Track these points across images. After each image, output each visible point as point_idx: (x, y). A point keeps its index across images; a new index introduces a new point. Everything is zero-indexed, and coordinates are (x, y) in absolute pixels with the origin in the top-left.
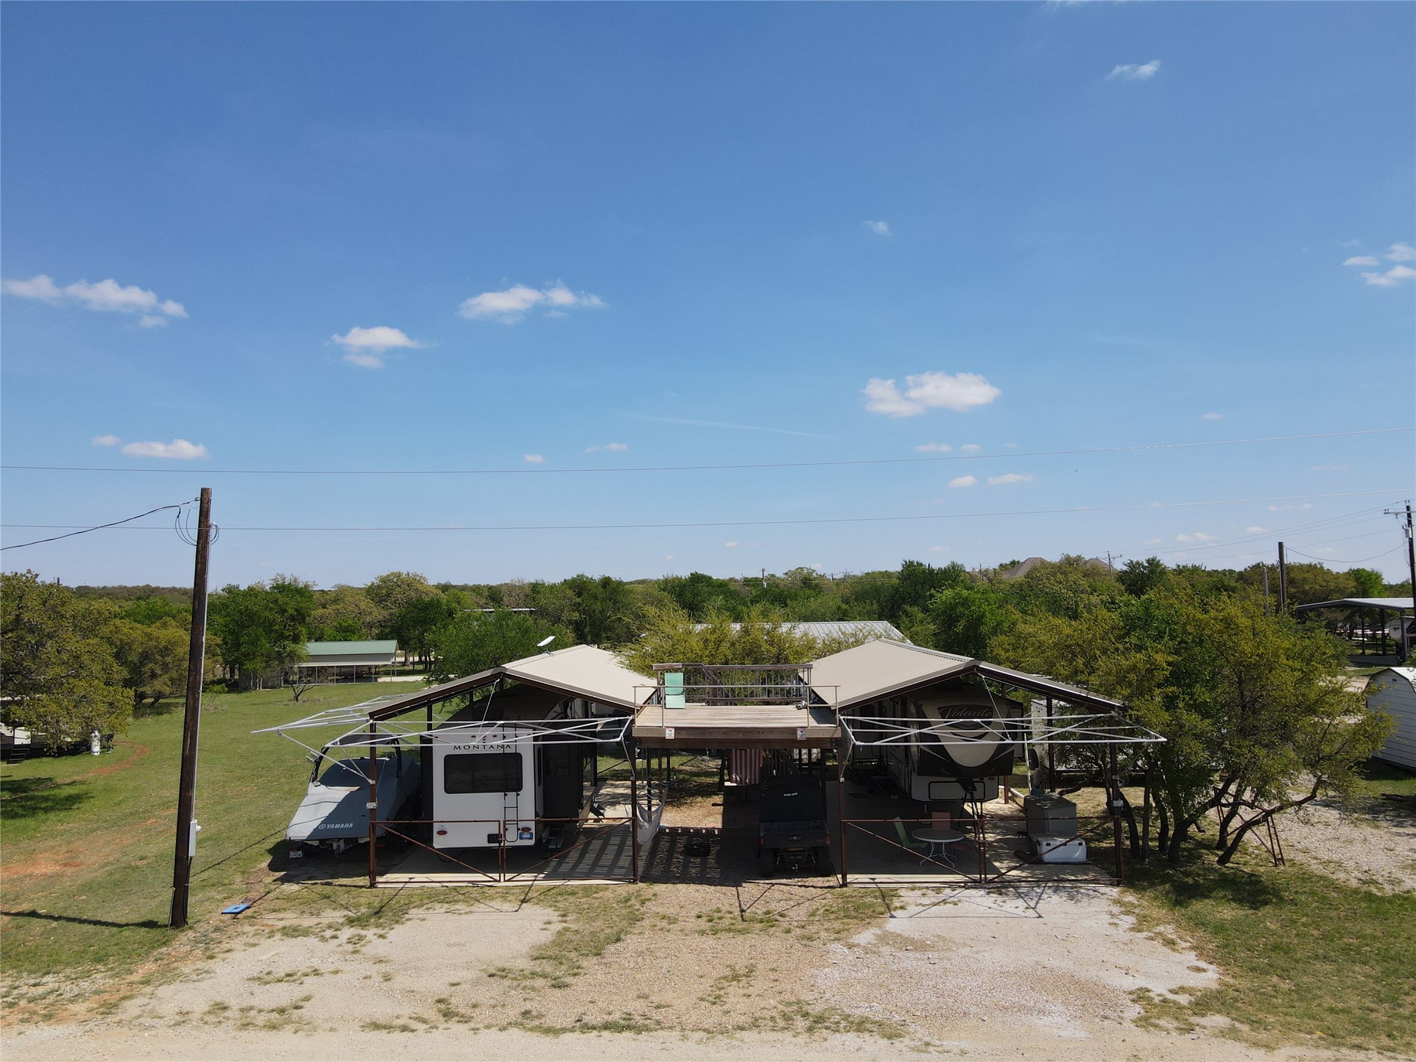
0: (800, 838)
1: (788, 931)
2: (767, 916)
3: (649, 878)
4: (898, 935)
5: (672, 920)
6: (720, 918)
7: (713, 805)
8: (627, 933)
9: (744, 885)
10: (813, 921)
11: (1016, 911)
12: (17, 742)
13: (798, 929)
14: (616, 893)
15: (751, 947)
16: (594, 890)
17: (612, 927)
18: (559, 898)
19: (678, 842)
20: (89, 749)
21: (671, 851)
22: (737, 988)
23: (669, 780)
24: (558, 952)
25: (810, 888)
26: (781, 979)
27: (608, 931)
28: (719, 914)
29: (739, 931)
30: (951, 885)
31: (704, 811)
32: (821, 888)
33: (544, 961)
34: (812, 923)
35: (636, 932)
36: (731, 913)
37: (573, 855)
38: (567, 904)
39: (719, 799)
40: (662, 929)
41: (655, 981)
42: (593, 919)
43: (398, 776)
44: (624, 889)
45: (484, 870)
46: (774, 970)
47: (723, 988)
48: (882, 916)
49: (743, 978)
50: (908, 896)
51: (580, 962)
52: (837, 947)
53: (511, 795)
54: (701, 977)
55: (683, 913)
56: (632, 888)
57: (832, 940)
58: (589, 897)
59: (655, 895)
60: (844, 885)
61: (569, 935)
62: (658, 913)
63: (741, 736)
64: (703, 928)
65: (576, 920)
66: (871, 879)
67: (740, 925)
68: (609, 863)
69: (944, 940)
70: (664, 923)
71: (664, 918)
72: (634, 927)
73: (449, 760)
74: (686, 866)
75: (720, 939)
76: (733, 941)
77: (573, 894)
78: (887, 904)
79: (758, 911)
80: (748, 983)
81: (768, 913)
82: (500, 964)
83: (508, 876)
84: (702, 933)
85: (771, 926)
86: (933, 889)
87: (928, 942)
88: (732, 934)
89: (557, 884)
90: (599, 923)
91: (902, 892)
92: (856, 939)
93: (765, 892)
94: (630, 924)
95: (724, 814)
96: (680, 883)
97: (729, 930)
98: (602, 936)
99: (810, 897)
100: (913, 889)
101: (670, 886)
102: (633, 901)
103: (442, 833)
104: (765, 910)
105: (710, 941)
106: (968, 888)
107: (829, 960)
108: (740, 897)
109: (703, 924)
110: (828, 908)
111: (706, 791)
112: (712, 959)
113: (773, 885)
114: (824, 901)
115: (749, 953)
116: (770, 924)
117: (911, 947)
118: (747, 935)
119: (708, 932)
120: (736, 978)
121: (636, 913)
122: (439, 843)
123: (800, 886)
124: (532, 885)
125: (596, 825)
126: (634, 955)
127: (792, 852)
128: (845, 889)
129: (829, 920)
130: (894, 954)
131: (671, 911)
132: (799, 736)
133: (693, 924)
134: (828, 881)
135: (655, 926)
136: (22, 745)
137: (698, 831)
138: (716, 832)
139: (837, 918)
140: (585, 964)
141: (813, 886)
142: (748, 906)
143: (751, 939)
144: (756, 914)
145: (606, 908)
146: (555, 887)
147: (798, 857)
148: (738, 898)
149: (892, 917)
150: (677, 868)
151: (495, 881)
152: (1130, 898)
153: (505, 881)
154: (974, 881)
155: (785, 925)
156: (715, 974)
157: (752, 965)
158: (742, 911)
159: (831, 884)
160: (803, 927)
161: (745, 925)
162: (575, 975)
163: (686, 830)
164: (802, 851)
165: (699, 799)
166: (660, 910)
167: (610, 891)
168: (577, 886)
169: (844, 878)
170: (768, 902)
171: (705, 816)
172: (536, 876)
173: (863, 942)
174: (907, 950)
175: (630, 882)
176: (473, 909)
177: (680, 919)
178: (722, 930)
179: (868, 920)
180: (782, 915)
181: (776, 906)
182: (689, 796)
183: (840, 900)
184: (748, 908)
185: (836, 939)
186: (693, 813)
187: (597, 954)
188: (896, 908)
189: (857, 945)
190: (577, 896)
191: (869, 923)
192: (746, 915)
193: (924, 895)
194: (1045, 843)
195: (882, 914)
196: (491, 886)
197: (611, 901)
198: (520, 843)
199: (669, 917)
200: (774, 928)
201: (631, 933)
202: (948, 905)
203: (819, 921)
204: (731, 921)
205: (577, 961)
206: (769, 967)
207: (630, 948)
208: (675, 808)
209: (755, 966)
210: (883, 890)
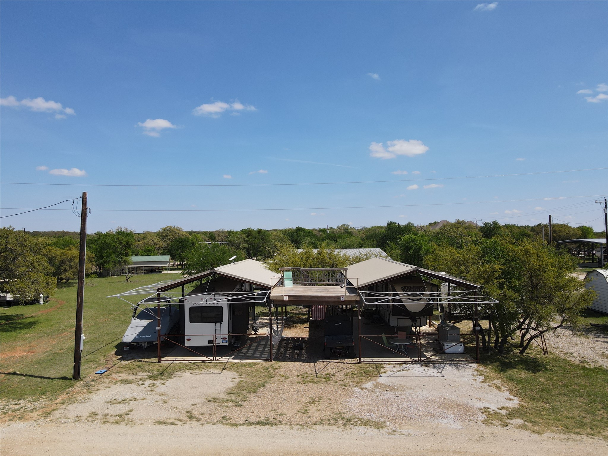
0: (342, 343)
1: (336, 382)
2: (327, 376)
3: (277, 359)
4: (383, 384)
5: (287, 377)
6: (307, 377)
7: (305, 327)
8: (267, 383)
9: (317, 362)
11: (433, 374)
12: (8, 299)
13: (340, 382)
14: (263, 365)
15: (320, 389)
16: (254, 364)
17: (261, 380)
18: (239, 368)
19: (289, 344)
20: (39, 302)
21: (287, 347)
22: (314, 407)
23: (286, 316)
24: (238, 391)
25: (345, 364)
26: (332, 403)
27: (259, 382)
28: (307, 375)
29: (315, 382)
30: (405, 362)
31: (301, 330)
32: (350, 363)
33: (232, 395)
34: (346, 379)
35: (271, 382)
36: (312, 374)
37: (245, 350)
38: (242, 370)
39: (307, 325)
40: (282, 381)
41: (279, 404)
42: (253, 377)
43: (170, 316)
44: (266, 364)
45: (206, 355)
46: (329, 399)
47: (308, 407)
49: (317, 402)
50: (387, 367)
51: (247, 395)
52: (356, 389)
53: (218, 324)
54: (299, 402)
55: (292, 374)
56: (270, 363)
58: (251, 367)
59: (279, 366)
60: (360, 362)
61: (243, 384)
63: (316, 299)
64: (300, 381)
65: (246, 377)
66: (371, 360)
67: (316, 380)
68: (260, 353)
69: (402, 386)
70: (283, 379)
71: (283, 376)
73: (191, 308)
74: (293, 354)
75: (307, 385)
76: (312, 386)
77: (245, 366)
78: (378, 371)
79: (323, 373)
80: (319, 405)
81: (327, 374)
82: (213, 396)
83: (217, 358)
84: (299, 383)
85: (329, 380)
86: (399, 364)
87: (395, 387)
89: (238, 361)
90: (256, 378)
91: (385, 366)
92: (365, 386)
93: (326, 365)
94: (269, 379)
95: (310, 332)
96: (290, 361)
97: (311, 382)
98: (257, 384)
99: (345, 368)
100: (389, 364)
101: (286, 363)
102: (270, 369)
103: (189, 340)
104: (326, 373)
105: (302, 387)
106: (413, 364)
107: (353, 395)
108: (316, 367)
109: (300, 379)
110: (354, 372)
111: (302, 322)
112: (304, 394)
113: (330, 362)
114: (351, 369)
115: (319, 392)
116: (328, 379)
117: (389, 390)
118: (318, 384)
119: (302, 382)
120: (313, 402)
121: (271, 374)
122: (187, 344)
123: (341, 363)
124: (227, 362)
125: (254, 336)
126: (270, 392)
127: (338, 348)
128: (360, 364)
129: (353, 378)
130: (381, 392)
131: (286, 373)
132: (341, 300)
133: (295, 379)
134: (353, 361)
135: (279, 380)
136: (10, 300)
137: (298, 339)
138: (306, 340)
139: (357, 377)
140: (249, 396)
141: (347, 363)
143: (320, 386)
144: (323, 375)
145: (258, 372)
146: (237, 363)
147: (341, 351)
149: (380, 376)
150: (289, 355)
151: (212, 360)
152: (482, 368)
153: (215, 360)
154: (416, 361)
155: (335, 380)
156: (305, 401)
157: (320, 397)
158: (317, 373)
159: (355, 362)
160: (342, 381)
161: (318, 379)
162: (245, 401)
163: (293, 339)
164: (342, 348)
165: (299, 325)
166: (282, 373)
167: (260, 365)
168: (246, 363)
169: (360, 359)
170: (327, 370)
171: (301, 332)
172: (229, 358)
173: (368, 387)
174: (386, 390)
175: (269, 361)
176: (202, 372)
177: (290, 377)
178: (308, 382)
179: (370, 378)
180: (333, 375)
181: (331, 372)
182: (295, 324)
183: (358, 369)
184: (319, 372)
185: (356, 386)
186: (296, 331)
187: (254, 392)
188: (382, 373)
189: (365, 388)
190: (246, 367)
191: (370, 379)
192: (318, 375)
193: (394, 367)
194: (446, 345)
195: (376, 375)
196: (210, 362)
197: (261, 369)
198: (222, 344)
199: (285, 376)
200: (330, 381)
201: (269, 383)
202: (404, 371)
203: (349, 378)
204: (312, 378)
205: (246, 395)
206: (328, 398)
207: (269, 389)
208: (289, 329)
209: (322, 398)
210: (377, 365)
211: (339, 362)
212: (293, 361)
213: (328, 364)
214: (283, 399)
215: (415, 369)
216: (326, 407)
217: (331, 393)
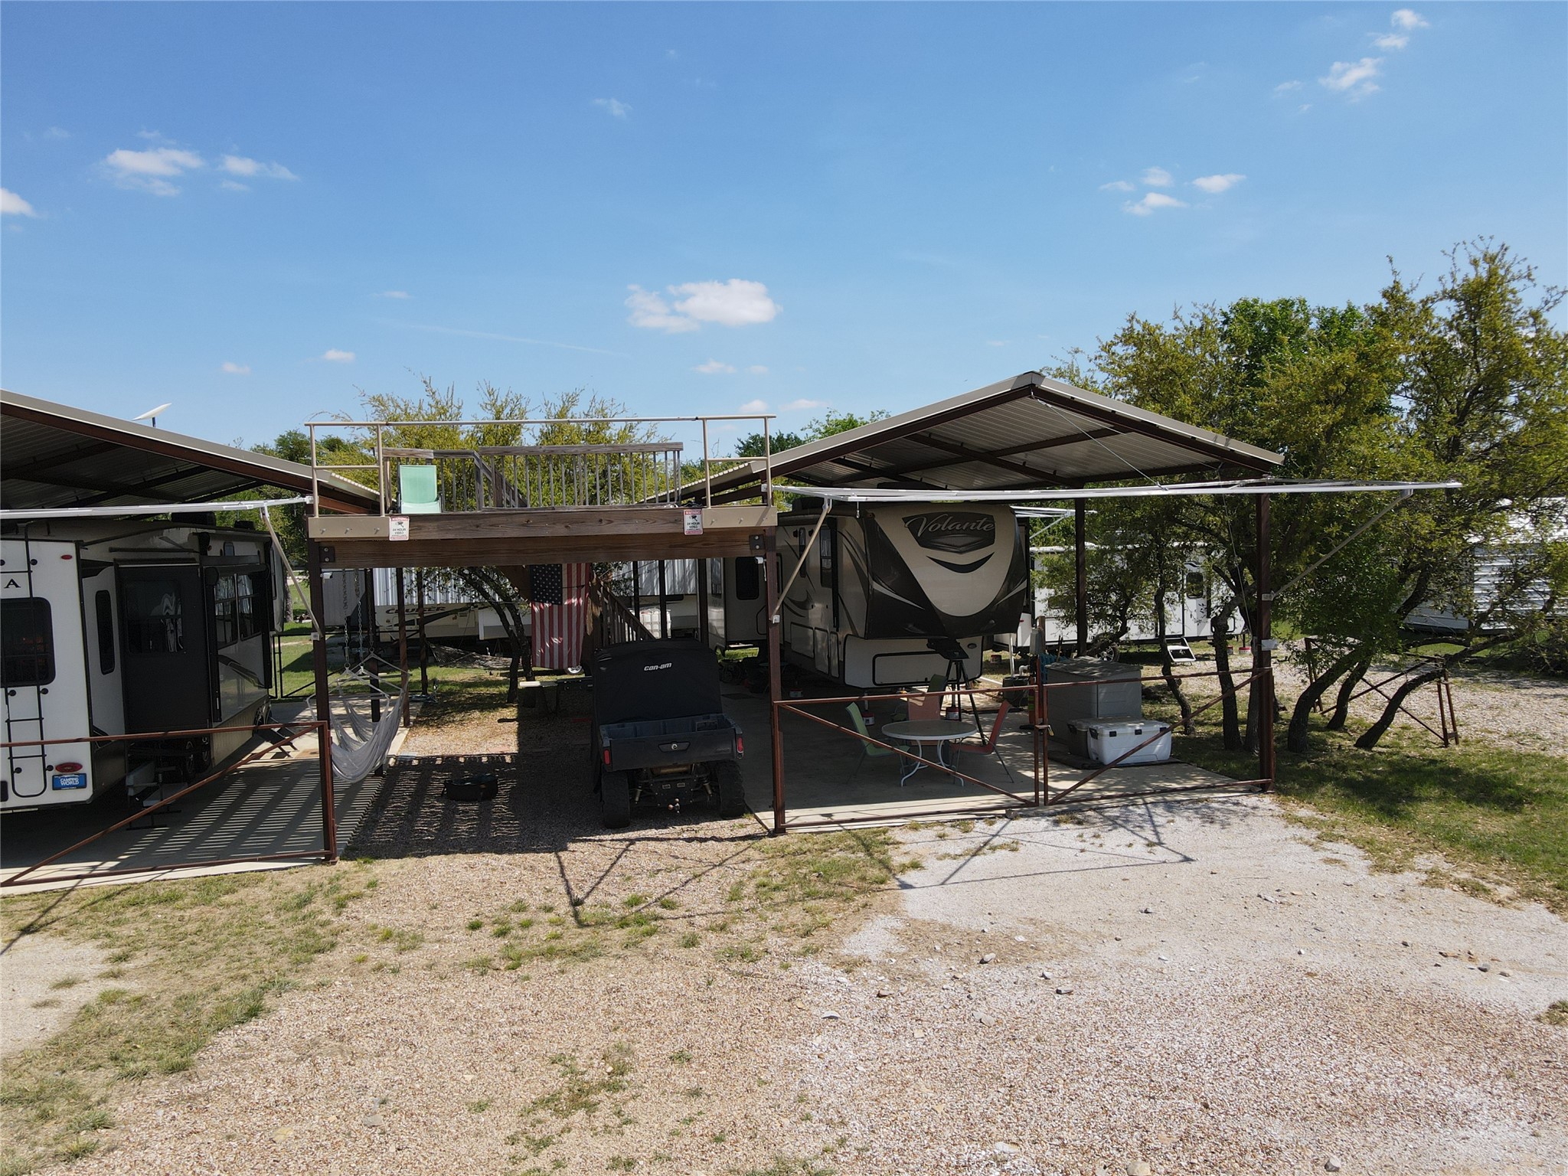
0: (684, 746)
1: (691, 943)
2: (634, 909)
3: (364, 849)
4: (944, 928)
5: (409, 942)
6: (526, 925)
7: (500, 721)
8: (282, 988)
9: (571, 846)
10: (738, 911)
11: (1130, 851)
13: (711, 935)
14: (280, 888)
15: (609, 992)
16: (226, 885)
17: (244, 978)
18: (129, 913)
19: (433, 779)
21: (419, 796)
22: (588, 1134)
23: (424, 692)
24: (52, 1077)
25: (710, 843)
26: (707, 1088)
27: (230, 990)
28: (523, 917)
29: (574, 953)
30: (980, 814)
31: (485, 730)
32: (732, 840)
34: (738, 916)
35: (309, 982)
36: (549, 910)
37: (206, 818)
38: (143, 926)
39: (511, 712)
40: (379, 968)
42: (199, 961)
44: (300, 877)
46: (681, 1058)
47: (545, 1143)
48: (882, 886)
49: (602, 1095)
51: (112, 1103)
52: (809, 969)
53: (25, 693)
54: (481, 1107)
55: (438, 918)
56: (321, 873)
57: (800, 954)
58: (207, 903)
59: (372, 885)
60: (780, 829)
61: (112, 1015)
62: (375, 927)
64: (485, 953)
65: (149, 966)
66: (823, 815)
67: (576, 938)
68: (281, 826)
69: (1049, 929)
70: (387, 953)
71: (387, 937)
72: (305, 971)
74: (448, 819)
75: (527, 978)
76: (560, 982)
77: (171, 899)
78: (880, 861)
79: (610, 899)
80: (619, 1114)
81: (634, 902)
83: (9, 873)
84: (483, 967)
85: (650, 934)
86: (954, 823)
87: (1021, 938)
88: (557, 961)
89: (139, 880)
90: (214, 969)
91: (897, 835)
92: (853, 946)
93: (618, 859)
94: (298, 962)
95: (521, 733)
96: (432, 854)
97: (550, 954)
98: (209, 1007)
99: (716, 861)
100: (915, 828)
101: (410, 862)
102: (318, 903)
104: (626, 896)
105: (502, 988)
106: (1016, 818)
107: (815, 1011)
108: (567, 872)
109: (486, 944)
110: (765, 880)
111: (487, 704)
112: (512, 1043)
113: (632, 842)
114: (747, 867)
115: (608, 1012)
116: (645, 928)
117: (993, 955)
118: (594, 961)
119: (496, 963)
120: (580, 1098)
121: (319, 931)
123: (689, 840)
124: (72, 889)
126: (290, 1053)
127: (666, 775)
128: (781, 838)
129: (775, 907)
130: (960, 976)
131: (403, 919)
132: (687, 528)
133: (461, 947)
134: (742, 826)
135: (363, 960)
137: (473, 761)
138: (508, 759)
139: (791, 901)
140: (122, 1108)
141: (713, 838)
142: (587, 890)
143: (605, 972)
144: (608, 906)
145: (243, 928)
146: (128, 888)
147: (679, 785)
148: (563, 875)
149: (904, 886)
150: (429, 824)
154: (1027, 803)
155: (680, 926)
156: (524, 1094)
157: (619, 1048)
158: (576, 903)
159: (750, 831)
160: (722, 928)
161: (585, 936)
163: (450, 761)
164: (685, 773)
165: (477, 714)
166: (382, 919)
167: (266, 884)
168: (186, 882)
169: (779, 817)
170: (629, 878)
171: (485, 738)
172: (96, 866)
173: (873, 953)
174: (982, 962)
175: (318, 862)
177: (430, 935)
178: (531, 956)
179: (860, 899)
180: (669, 905)
181: (648, 885)
182: (460, 712)
183: (781, 862)
184: (588, 894)
185: (807, 951)
186: (464, 735)
187: (174, 1069)
188: (904, 868)
189: (863, 961)
190: (180, 903)
192: (587, 910)
193: (942, 837)
195: (882, 882)
197: (264, 907)
198: (52, 797)
199: (400, 935)
200: (655, 938)
201: (296, 987)
202: (998, 852)
203: (752, 910)
204: (552, 930)
205: (103, 1100)
206: (668, 1050)
207: (284, 1031)
208: (432, 730)
209: (629, 1052)
210: (860, 834)
211: (676, 836)
212: (447, 853)
213: (625, 850)
214: (368, 1100)
215: (1037, 837)
216: (670, 1123)
217: (676, 1015)
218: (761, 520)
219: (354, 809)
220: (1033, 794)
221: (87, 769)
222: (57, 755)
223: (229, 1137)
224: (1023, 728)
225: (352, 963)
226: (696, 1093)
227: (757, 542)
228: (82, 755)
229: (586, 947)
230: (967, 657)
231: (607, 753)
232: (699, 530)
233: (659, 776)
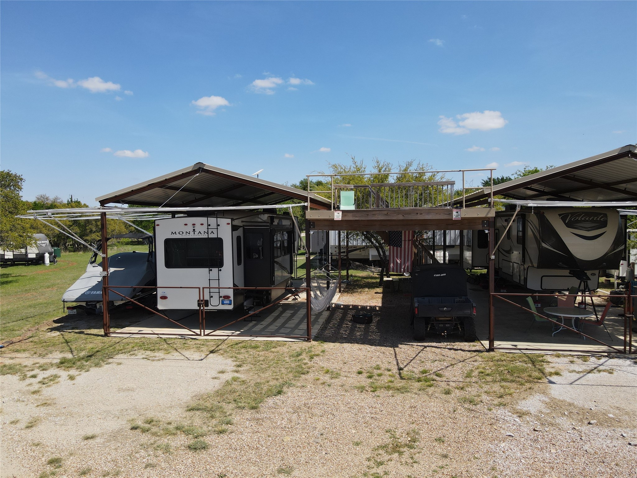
0: (449, 309)
1: (448, 392)
2: (424, 375)
3: (321, 338)
4: (570, 405)
5: (335, 375)
6: (380, 375)
7: (376, 293)
8: (290, 385)
9: (400, 346)
10: (470, 382)
12: (6, 257)
13: (457, 391)
14: (291, 348)
15: (411, 407)
16: (274, 345)
17: (277, 379)
18: (243, 350)
19: (348, 314)
21: (343, 319)
22: (399, 464)
23: (347, 279)
24: (215, 403)
25: (459, 351)
26: (451, 455)
27: (272, 383)
28: (379, 372)
29: (398, 389)
30: (593, 354)
31: (369, 296)
32: (469, 351)
33: (198, 413)
34: (470, 384)
35: (299, 384)
36: (389, 370)
37: (269, 320)
38: (247, 356)
39: (380, 290)
40: (323, 383)
42: (264, 371)
43: (148, 261)
44: (299, 345)
47: (381, 463)
48: (539, 381)
49: (406, 449)
50: (559, 363)
51: (233, 416)
52: (500, 412)
53: (215, 270)
54: (357, 444)
55: (346, 368)
56: (305, 345)
57: (497, 405)
58: (267, 350)
59: (323, 351)
60: (491, 349)
61: (235, 385)
62: (323, 368)
63: (400, 217)
64: (363, 384)
65: (248, 370)
66: (512, 345)
67: (399, 384)
68: (293, 326)
70: (327, 378)
71: (327, 372)
72: (298, 380)
73: (168, 242)
74: (352, 330)
75: (379, 396)
76: (392, 400)
77: (256, 347)
78: (539, 369)
79: (415, 370)
80: (412, 458)
81: (424, 372)
82: (150, 415)
84: (362, 389)
85: (430, 386)
86: (579, 357)
87: (611, 416)
88: (391, 392)
89: (246, 339)
90: (268, 375)
91: (549, 358)
92: (523, 406)
93: (419, 353)
94: (296, 377)
95: (383, 299)
96: (346, 343)
97: (388, 388)
98: (265, 388)
99: (461, 359)
100: (558, 356)
101: (337, 345)
102: (304, 356)
103: (164, 298)
104: (421, 369)
105: (368, 399)
106: (613, 358)
107: (502, 431)
108: (398, 356)
109: (363, 380)
110: (483, 371)
111: (371, 286)
112: (371, 421)
113: (425, 347)
114: (475, 364)
115: (410, 416)
116: (428, 383)
117: (595, 421)
118: (406, 394)
119: (367, 388)
120: (396, 448)
121: (303, 366)
123: (450, 349)
124: (226, 340)
126: (291, 410)
127: (441, 320)
128: (492, 353)
129: (487, 383)
130: (577, 428)
131: (333, 366)
132: (454, 217)
133: (354, 380)
134: (474, 346)
135: (318, 379)
136: (9, 259)
137: (364, 308)
138: (377, 308)
139: (494, 381)
140: (236, 419)
141: (461, 350)
142: (405, 364)
143: (411, 399)
144: (413, 372)
145: (278, 361)
146: (243, 342)
147: (447, 325)
148: (396, 357)
149: (551, 382)
150: (346, 331)
151: (197, 335)
153: (204, 335)
154: (619, 351)
155: (443, 385)
156: (375, 443)
157: (414, 431)
158: (400, 369)
159: (477, 348)
160: (462, 388)
161: (403, 383)
162: (221, 432)
163: (355, 307)
164: (450, 320)
165: (367, 289)
166: (325, 365)
167: (287, 346)
168: (261, 342)
169: (490, 344)
170: (423, 362)
171: (369, 299)
172: (233, 333)
173: (533, 411)
174: (589, 423)
175: (305, 341)
177: (343, 374)
178: (381, 388)
179: (528, 385)
180: (439, 375)
181: (431, 366)
182: (360, 288)
183: (491, 364)
184: (405, 366)
185: (500, 404)
186: (361, 297)
187: (253, 408)
188: (551, 374)
189: (528, 413)
190: (258, 349)
191: (530, 388)
192: (404, 373)
193: (572, 362)
195: (540, 379)
196: (195, 339)
197: (285, 355)
198: (221, 307)
199: (332, 372)
200: (432, 388)
201: (294, 385)
202: (602, 373)
203: (476, 382)
204: (390, 379)
205: (230, 415)
206: (435, 435)
207: (289, 401)
208: (349, 294)
209: (418, 433)
210: (530, 356)
211: (445, 347)
212: (351, 343)
213: (422, 350)
214: (316, 433)
215: (624, 369)
216: (433, 467)
217: (439, 422)
218: (488, 214)
219: (319, 322)
220: (623, 347)
221: (232, 298)
222: (224, 293)
223: (269, 436)
224: (620, 315)
225: (314, 380)
226: (445, 456)
227: (486, 224)
228: (230, 293)
229: (403, 388)
230: (590, 280)
231: (416, 309)
232: (459, 218)
233: (438, 320)
